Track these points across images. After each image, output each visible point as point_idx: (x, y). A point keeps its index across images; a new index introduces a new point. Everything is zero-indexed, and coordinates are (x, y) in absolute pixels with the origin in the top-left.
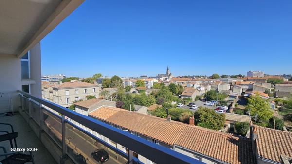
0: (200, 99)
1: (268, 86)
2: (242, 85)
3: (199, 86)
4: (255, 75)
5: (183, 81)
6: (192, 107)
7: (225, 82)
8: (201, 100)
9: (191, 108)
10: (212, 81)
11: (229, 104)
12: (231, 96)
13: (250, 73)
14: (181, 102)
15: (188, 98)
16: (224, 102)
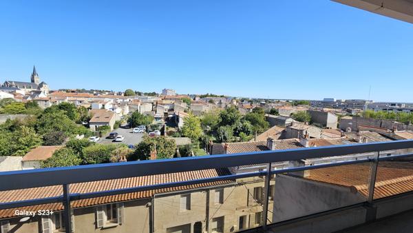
0: (120, 127)
1: (184, 105)
2: (164, 104)
3: (111, 106)
4: (170, 94)
5: (81, 99)
6: (117, 140)
7: (144, 101)
8: (124, 128)
9: (114, 141)
10: (128, 100)
11: (160, 128)
12: (156, 118)
13: (165, 91)
14: (93, 134)
15: (105, 126)
16: (155, 126)
